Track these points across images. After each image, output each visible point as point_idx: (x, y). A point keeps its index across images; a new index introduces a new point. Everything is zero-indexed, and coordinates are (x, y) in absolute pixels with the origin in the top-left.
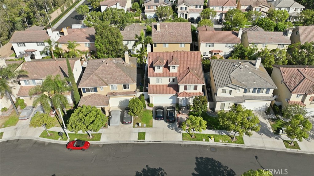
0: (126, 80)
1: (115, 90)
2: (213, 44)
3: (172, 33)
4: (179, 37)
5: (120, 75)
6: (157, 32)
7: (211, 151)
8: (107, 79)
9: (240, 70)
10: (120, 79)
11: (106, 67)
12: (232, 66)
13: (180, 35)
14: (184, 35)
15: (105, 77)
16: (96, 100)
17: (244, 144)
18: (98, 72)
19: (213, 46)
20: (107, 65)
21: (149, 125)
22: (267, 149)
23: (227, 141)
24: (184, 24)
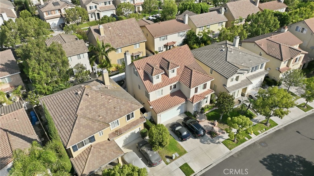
0: (128, 108)
1: (117, 127)
2: (167, 36)
3: (120, 34)
4: (131, 37)
5: (116, 103)
6: (102, 37)
7: (263, 146)
8: (102, 116)
9: (232, 54)
10: (120, 109)
11: (90, 100)
12: (219, 52)
13: (131, 35)
14: (134, 33)
15: (97, 115)
16: (101, 154)
17: (277, 125)
18: (82, 111)
19: (167, 39)
20: (89, 96)
21: (182, 152)
22: (296, 120)
23: (264, 130)
24: (128, 21)
